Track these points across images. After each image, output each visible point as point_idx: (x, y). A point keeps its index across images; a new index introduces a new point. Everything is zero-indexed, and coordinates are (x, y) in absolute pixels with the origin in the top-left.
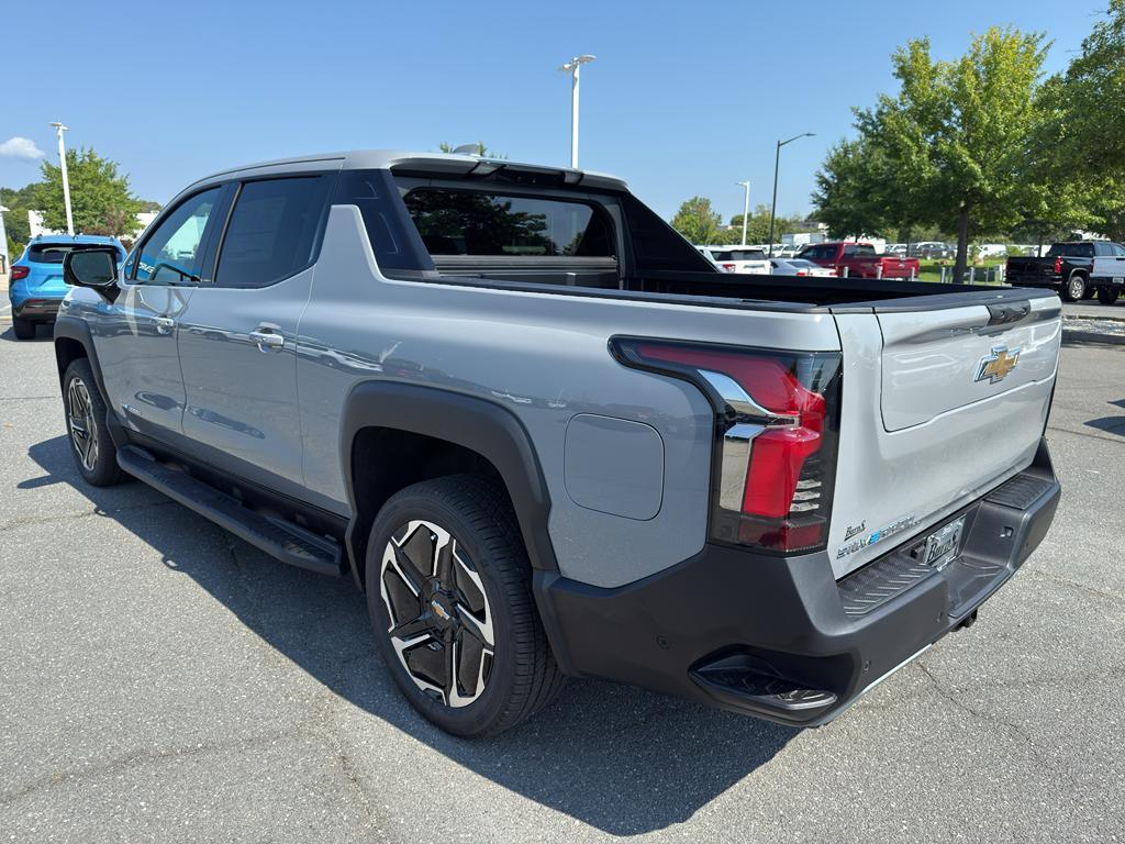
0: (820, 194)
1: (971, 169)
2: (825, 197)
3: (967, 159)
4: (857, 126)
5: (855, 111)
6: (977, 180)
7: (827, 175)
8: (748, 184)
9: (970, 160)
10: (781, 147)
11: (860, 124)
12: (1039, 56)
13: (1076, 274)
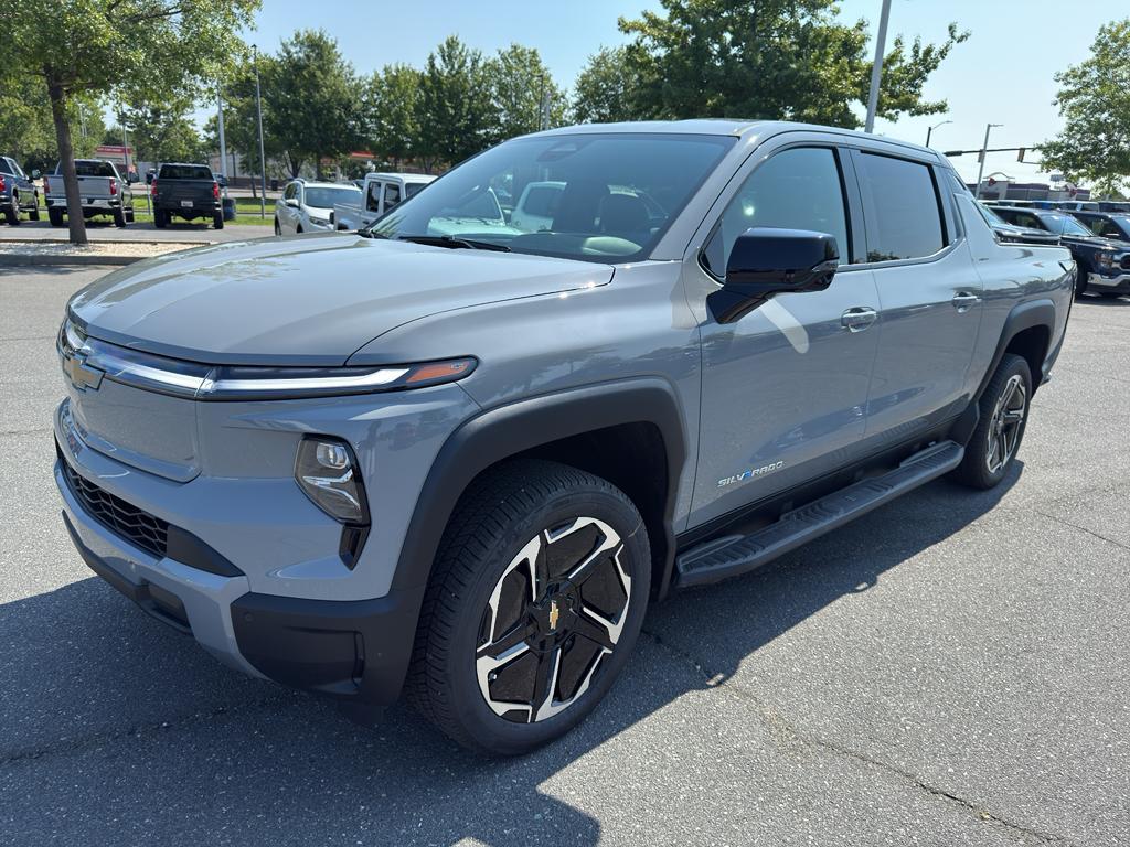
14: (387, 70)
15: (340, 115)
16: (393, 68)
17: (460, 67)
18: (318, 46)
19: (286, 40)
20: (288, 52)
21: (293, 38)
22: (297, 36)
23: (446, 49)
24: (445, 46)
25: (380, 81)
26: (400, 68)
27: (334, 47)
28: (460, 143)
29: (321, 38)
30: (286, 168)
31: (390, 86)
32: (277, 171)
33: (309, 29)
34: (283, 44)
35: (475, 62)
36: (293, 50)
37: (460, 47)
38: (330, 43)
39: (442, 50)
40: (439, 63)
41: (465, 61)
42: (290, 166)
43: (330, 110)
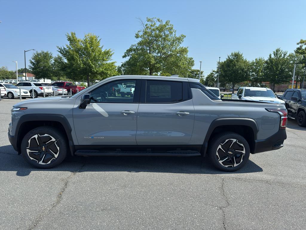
0: (32, 66)
1: (93, 66)
2: (33, 67)
3: (91, 63)
4: (58, 51)
5: (58, 47)
6: (93, 68)
7: (33, 61)
8: (17, 62)
9: (92, 64)
10: (26, 52)
11: (59, 50)
12: (99, 41)
13: (116, 91)
14: (256, 60)
15: (240, 72)
16: (258, 59)
17: (280, 57)
18: (237, 55)
19: (229, 55)
20: (229, 58)
21: (231, 54)
22: (232, 54)
23: (276, 52)
24: (275, 51)
25: (254, 63)
26: (260, 58)
27: (242, 55)
28: (277, 78)
29: (238, 53)
30: (231, 86)
31: (257, 64)
32: (229, 87)
33: (235, 52)
34: (228, 56)
35: (285, 55)
36: (230, 57)
37: (281, 51)
38: (241, 54)
39: (274, 52)
40: (273, 56)
41: (281, 55)
42: (232, 85)
43: (238, 71)
